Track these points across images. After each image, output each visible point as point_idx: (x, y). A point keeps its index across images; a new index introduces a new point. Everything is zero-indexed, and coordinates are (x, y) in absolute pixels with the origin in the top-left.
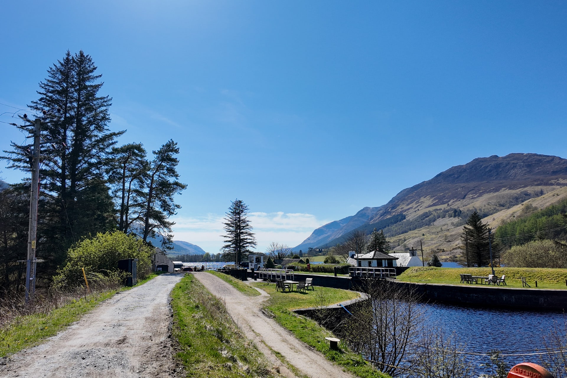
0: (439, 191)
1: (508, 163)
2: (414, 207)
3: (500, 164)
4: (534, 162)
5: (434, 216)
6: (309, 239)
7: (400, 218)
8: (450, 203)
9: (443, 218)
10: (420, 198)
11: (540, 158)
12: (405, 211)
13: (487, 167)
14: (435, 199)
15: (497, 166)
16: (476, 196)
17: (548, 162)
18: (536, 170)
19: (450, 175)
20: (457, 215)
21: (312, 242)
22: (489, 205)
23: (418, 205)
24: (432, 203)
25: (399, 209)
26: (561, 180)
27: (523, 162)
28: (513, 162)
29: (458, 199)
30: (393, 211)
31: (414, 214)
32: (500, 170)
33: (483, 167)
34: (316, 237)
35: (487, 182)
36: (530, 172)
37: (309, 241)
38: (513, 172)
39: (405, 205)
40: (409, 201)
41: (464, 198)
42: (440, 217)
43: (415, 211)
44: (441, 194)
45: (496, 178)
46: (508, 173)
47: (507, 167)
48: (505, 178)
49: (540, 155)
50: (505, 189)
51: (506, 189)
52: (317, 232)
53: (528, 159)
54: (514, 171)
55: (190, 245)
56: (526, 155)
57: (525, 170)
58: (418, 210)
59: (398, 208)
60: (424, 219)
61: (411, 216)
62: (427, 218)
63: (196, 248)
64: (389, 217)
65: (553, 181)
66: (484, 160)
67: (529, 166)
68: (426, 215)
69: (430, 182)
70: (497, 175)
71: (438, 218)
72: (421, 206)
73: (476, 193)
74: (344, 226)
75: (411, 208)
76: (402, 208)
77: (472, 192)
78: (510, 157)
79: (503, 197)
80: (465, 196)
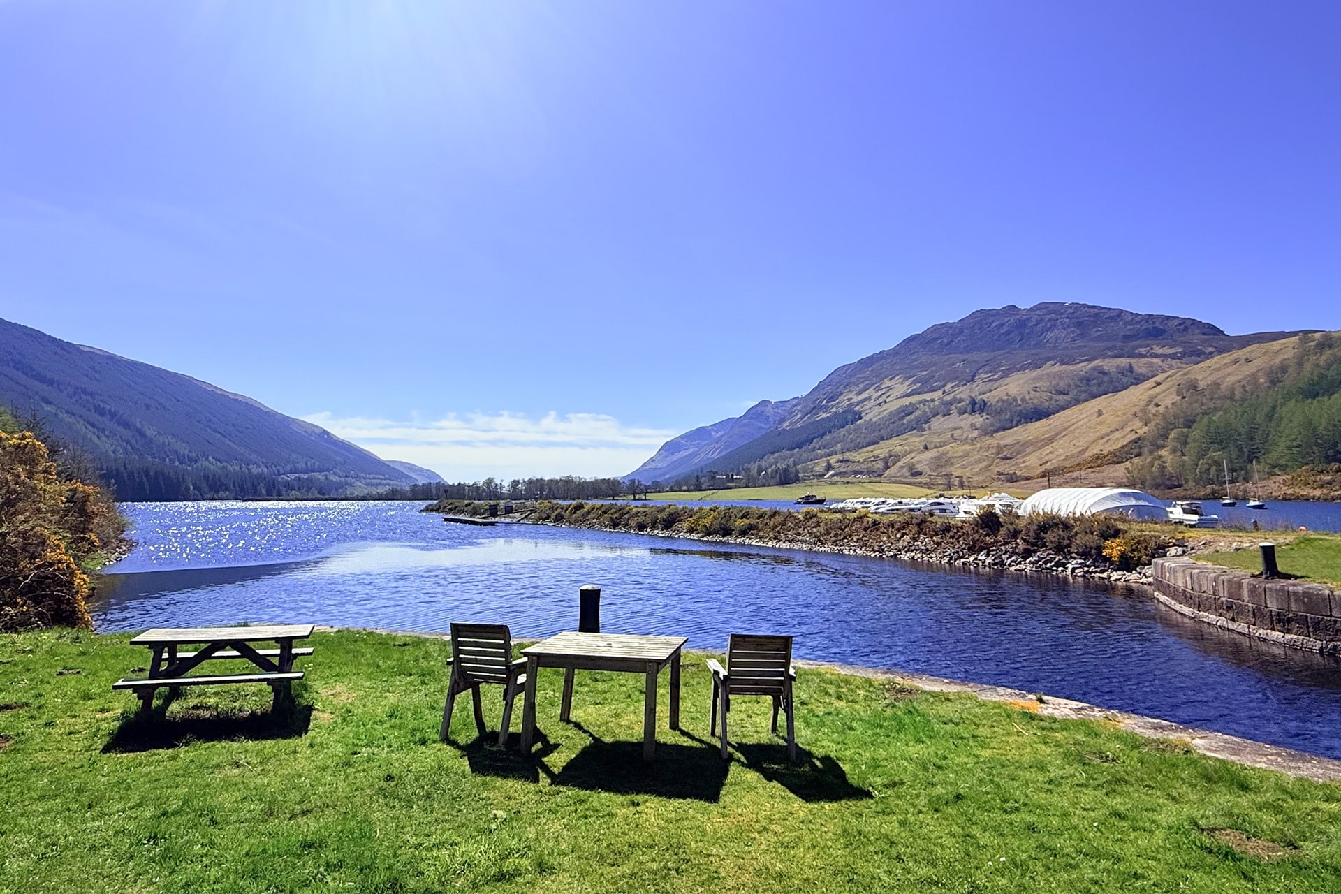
0: (917, 368)
1: (1042, 319)
2: (873, 398)
3: (1025, 320)
4: (1086, 319)
5: (924, 412)
6: (652, 460)
7: (850, 417)
8: (947, 388)
9: (945, 415)
10: (882, 380)
11: (1096, 311)
12: (858, 403)
13: (1003, 325)
14: (914, 383)
15: (1022, 324)
16: (996, 377)
17: (1112, 318)
18: (1094, 333)
19: (935, 340)
20: (976, 409)
21: (659, 466)
22: (1036, 391)
23: (880, 393)
24: (910, 390)
25: (844, 401)
26: (1157, 348)
27: (1067, 318)
28: (1049, 316)
29: (961, 381)
30: (831, 404)
31: (877, 409)
32: (1027, 331)
33: (994, 325)
34: (667, 457)
35: (1008, 353)
36: (1082, 336)
37: (653, 465)
38: (1050, 335)
39: (854, 393)
40: (861, 386)
41: (972, 380)
42: (938, 414)
43: (879, 404)
44: (924, 373)
45: (1020, 346)
46: (1042, 337)
47: (1040, 326)
48: (1037, 345)
49: (1094, 307)
50: (1052, 362)
51: (1055, 364)
52: (670, 447)
53: (1074, 313)
54: (1052, 334)
55: (420, 470)
56: (1070, 306)
57: (1073, 332)
58: (885, 402)
59: (840, 398)
60: (903, 418)
61: (872, 414)
62: (911, 417)
63: (430, 474)
64: (825, 415)
65: (1143, 351)
66: (993, 313)
67: (1079, 325)
68: (906, 411)
69: (895, 352)
70: (1022, 339)
71: (934, 416)
72: (888, 394)
73: (994, 371)
74: (722, 436)
75: (869, 398)
76: (849, 400)
77: (987, 368)
78: (1042, 309)
79: (1061, 378)
80: (974, 376)
